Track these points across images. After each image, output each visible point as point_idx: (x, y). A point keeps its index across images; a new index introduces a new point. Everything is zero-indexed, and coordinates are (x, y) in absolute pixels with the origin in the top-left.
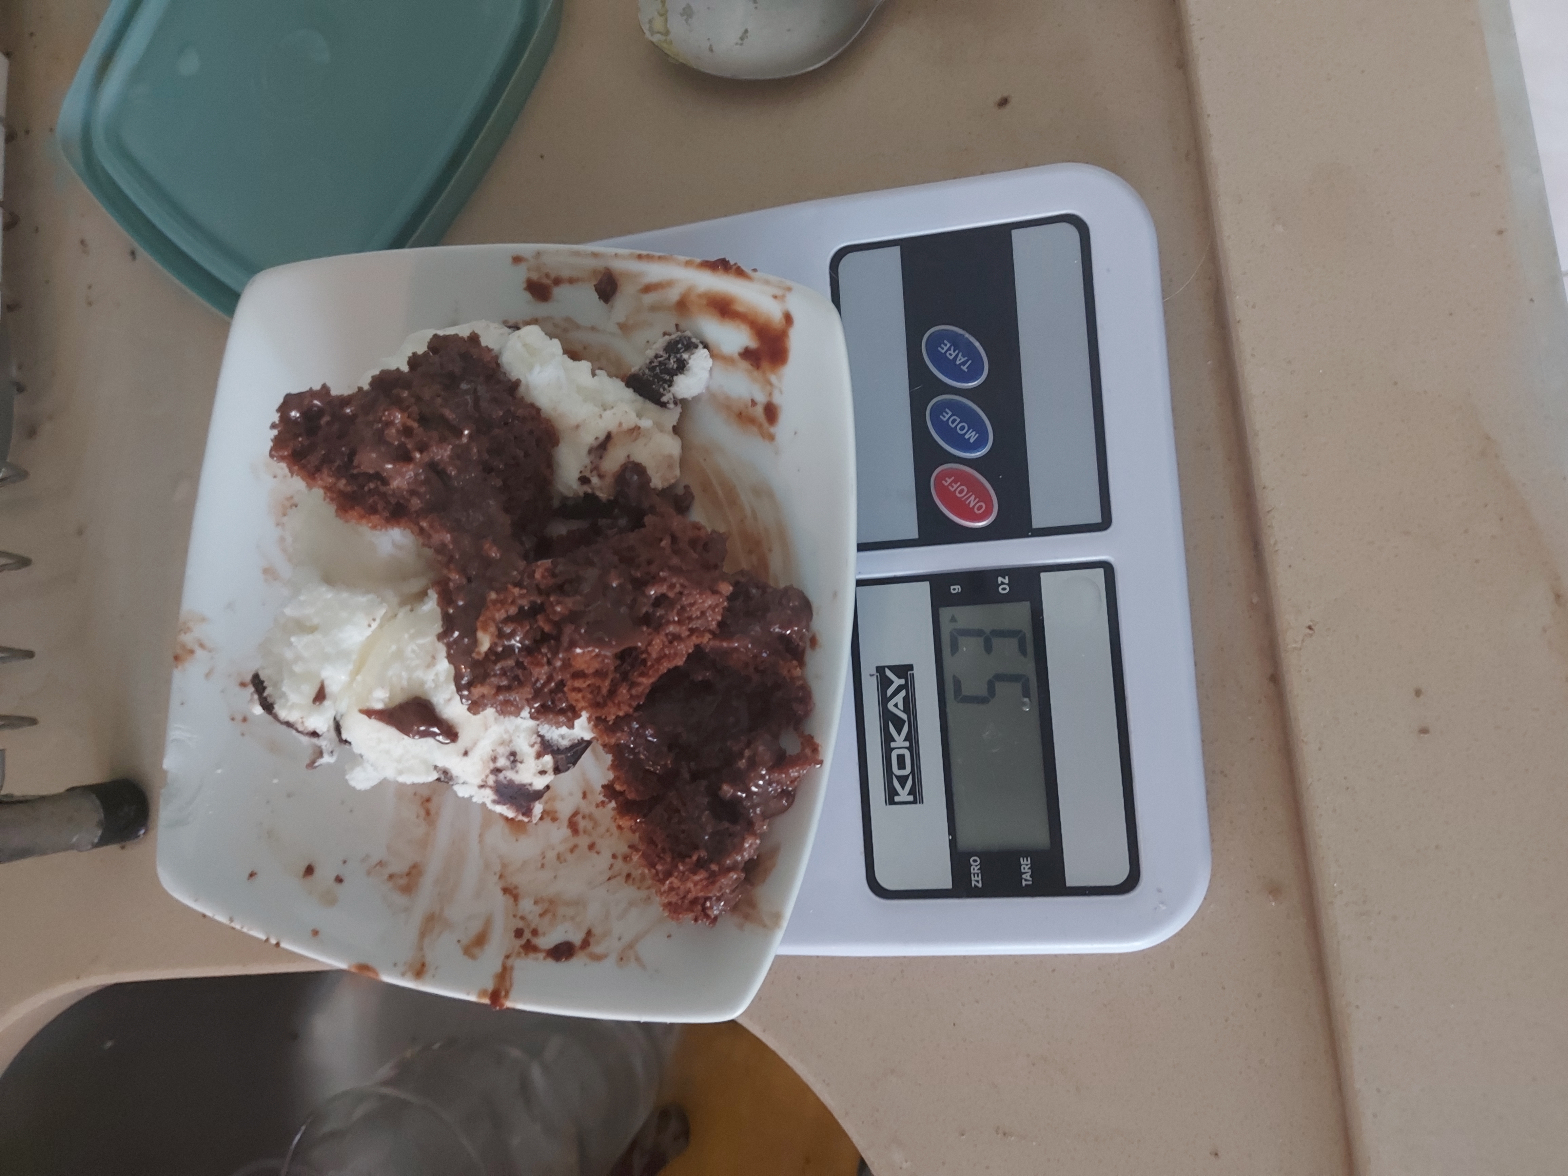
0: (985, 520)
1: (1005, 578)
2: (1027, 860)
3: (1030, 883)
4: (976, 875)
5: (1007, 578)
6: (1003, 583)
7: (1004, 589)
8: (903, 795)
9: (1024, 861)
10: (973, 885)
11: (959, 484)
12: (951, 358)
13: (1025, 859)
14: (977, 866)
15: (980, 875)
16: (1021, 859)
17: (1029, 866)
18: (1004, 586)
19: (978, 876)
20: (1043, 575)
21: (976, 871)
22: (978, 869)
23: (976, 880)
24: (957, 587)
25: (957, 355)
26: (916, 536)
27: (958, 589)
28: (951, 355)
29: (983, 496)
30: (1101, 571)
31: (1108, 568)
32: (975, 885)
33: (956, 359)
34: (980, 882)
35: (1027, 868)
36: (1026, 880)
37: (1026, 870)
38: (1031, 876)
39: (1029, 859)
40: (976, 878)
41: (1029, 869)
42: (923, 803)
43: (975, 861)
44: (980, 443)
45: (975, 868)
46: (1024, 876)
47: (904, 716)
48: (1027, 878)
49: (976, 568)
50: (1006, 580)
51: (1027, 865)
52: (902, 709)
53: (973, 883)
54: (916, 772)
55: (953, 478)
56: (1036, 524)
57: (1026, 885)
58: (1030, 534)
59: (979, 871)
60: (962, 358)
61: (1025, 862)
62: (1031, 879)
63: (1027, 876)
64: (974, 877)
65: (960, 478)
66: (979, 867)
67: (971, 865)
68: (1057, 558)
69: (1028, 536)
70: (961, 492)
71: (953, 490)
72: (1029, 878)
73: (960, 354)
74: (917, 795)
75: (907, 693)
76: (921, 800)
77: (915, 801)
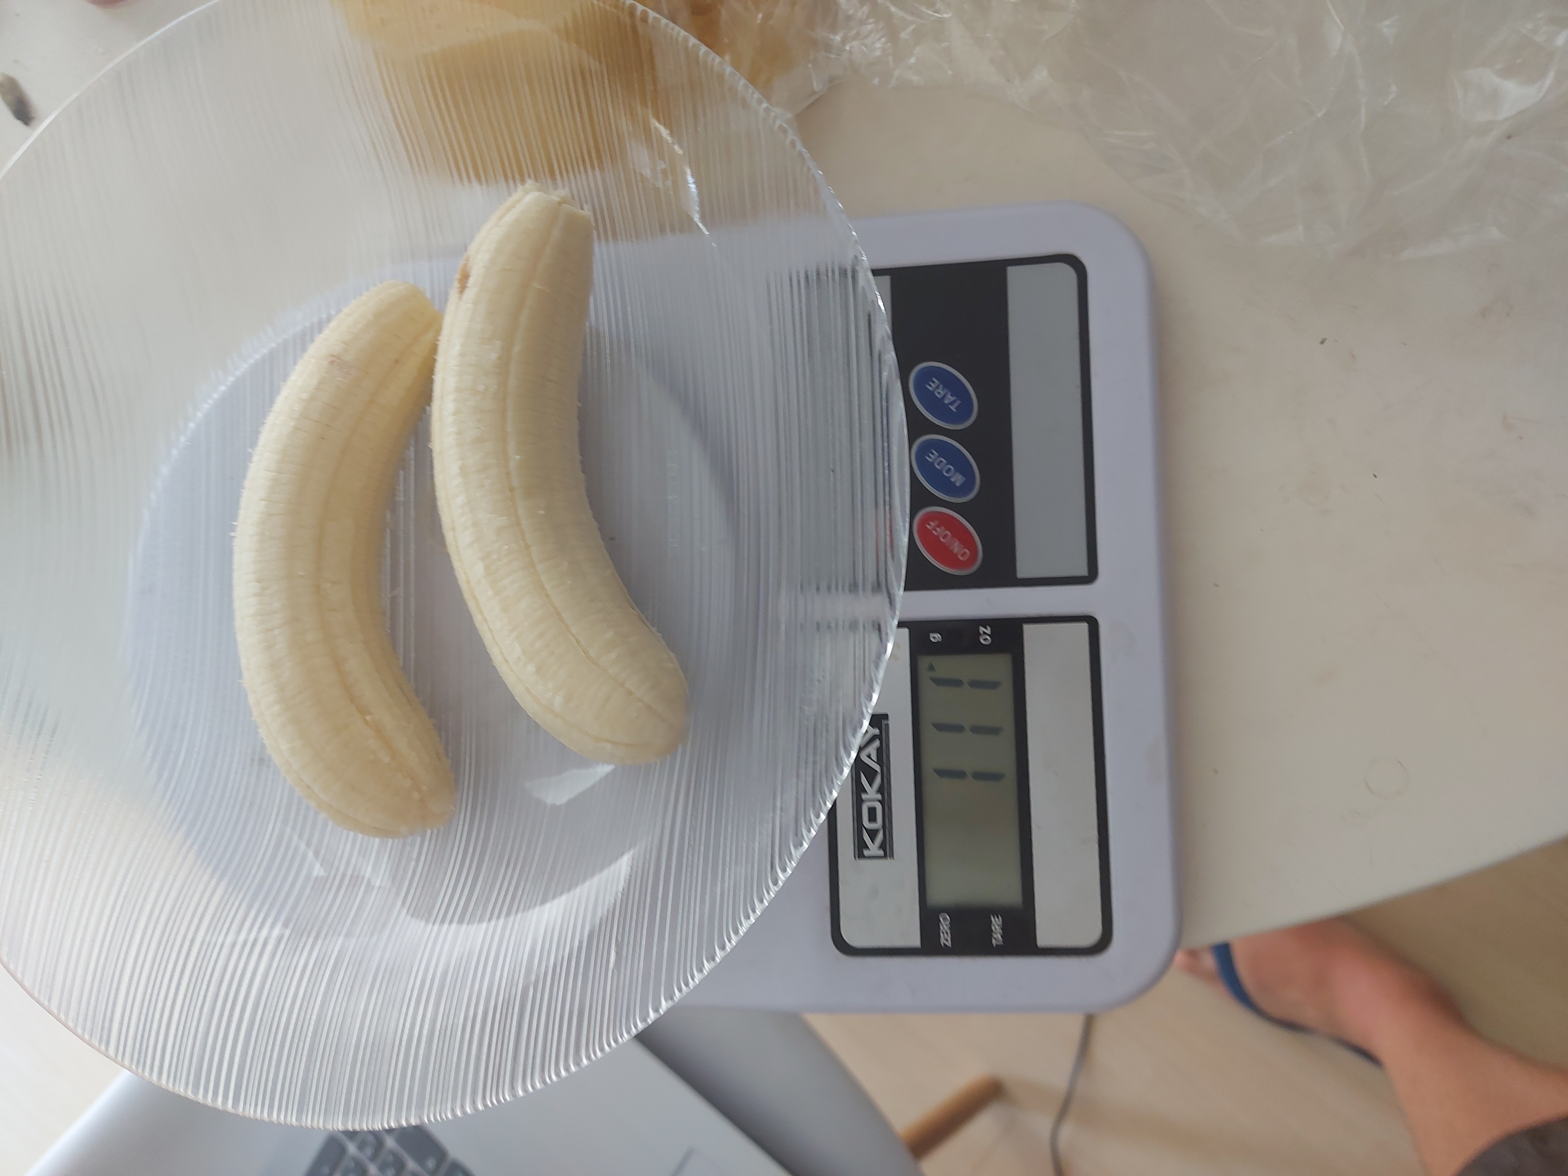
0: (969, 568)
1: (986, 629)
2: (998, 919)
5: (989, 628)
6: (984, 633)
7: (985, 640)
8: (873, 848)
10: (942, 944)
11: (943, 528)
12: (940, 397)
14: (946, 924)
15: (949, 934)
16: (992, 918)
17: (1000, 925)
18: (985, 636)
20: (1026, 627)
21: (945, 929)
22: (948, 927)
23: (946, 939)
24: (937, 635)
25: (946, 394)
27: (939, 637)
28: (939, 393)
30: (1084, 627)
31: (1092, 622)
33: (945, 398)
34: (949, 941)
35: (997, 926)
36: (996, 939)
37: (997, 929)
38: (1001, 936)
40: (945, 936)
41: (1000, 928)
42: (893, 858)
43: (945, 919)
44: (966, 488)
46: (994, 935)
47: (877, 768)
49: (958, 616)
50: (988, 631)
52: (875, 759)
53: (942, 941)
54: (888, 826)
55: (937, 522)
56: (1022, 572)
57: (996, 944)
58: (1014, 583)
59: (949, 930)
60: (951, 397)
61: (996, 921)
62: (1001, 939)
63: (997, 935)
65: (945, 521)
67: (941, 923)
69: (1012, 586)
70: (945, 537)
71: (936, 534)
73: (949, 393)
74: (887, 850)
75: (881, 743)
76: (892, 856)
77: (885, 856)
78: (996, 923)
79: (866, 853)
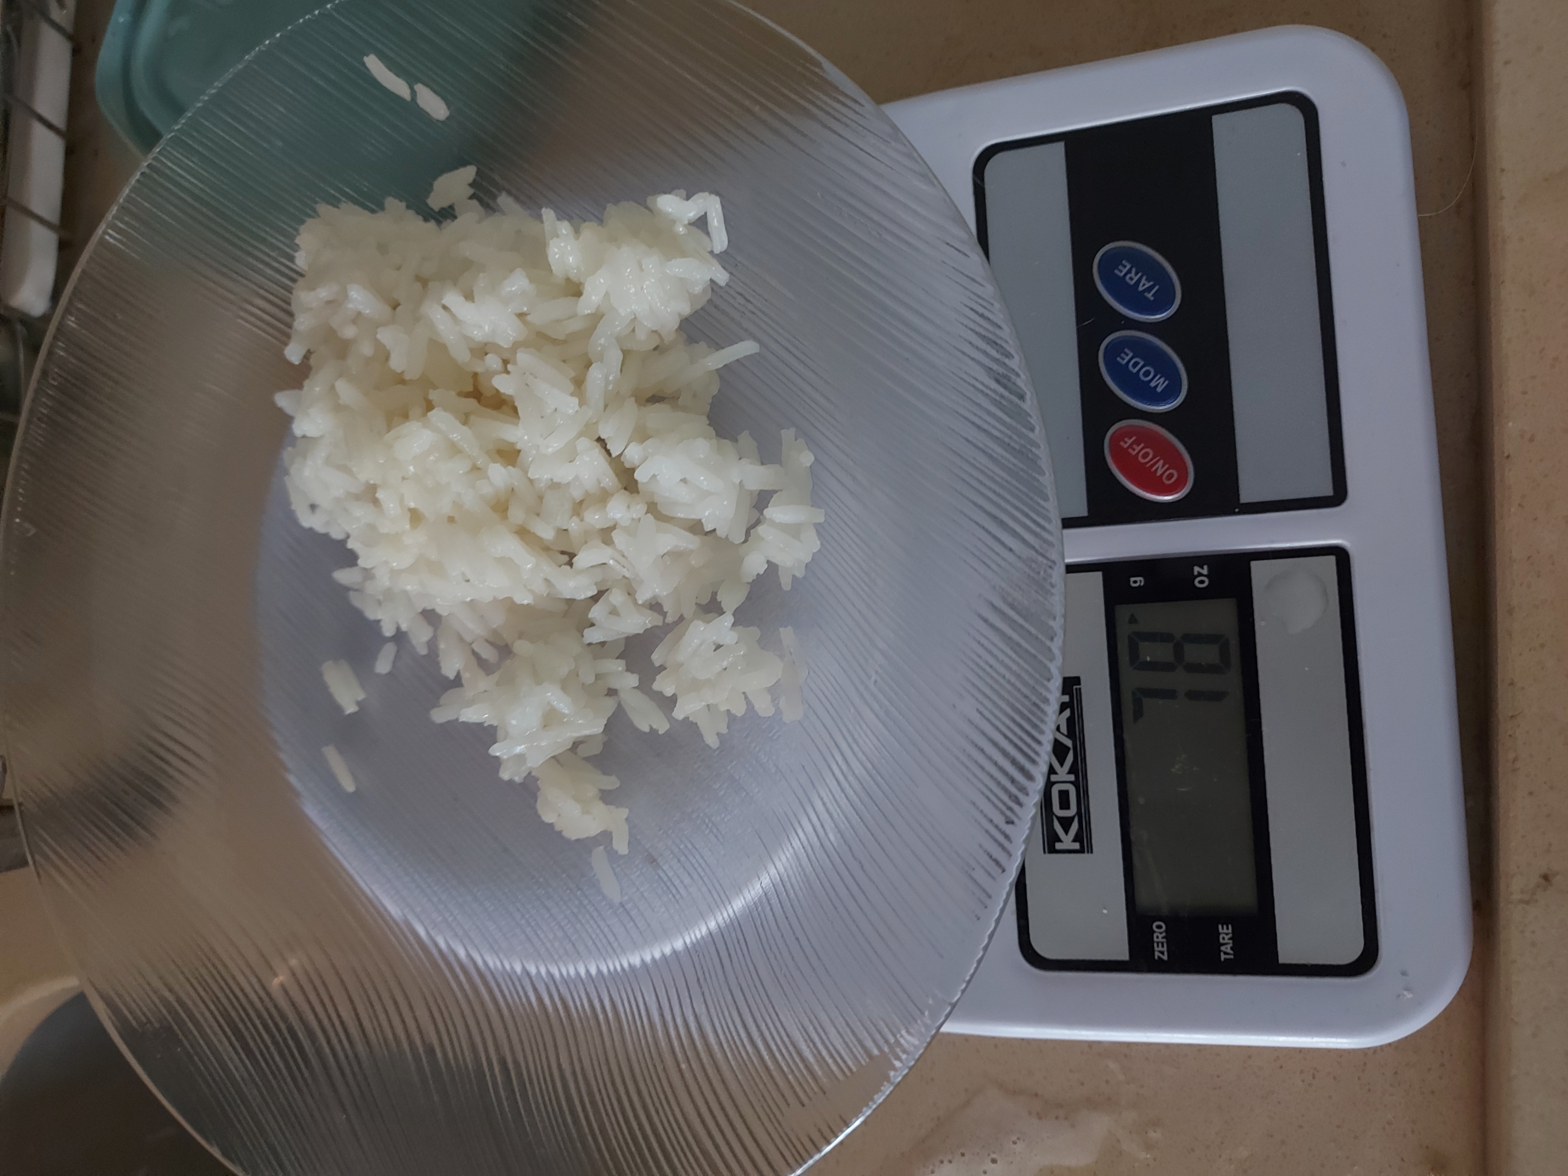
0: (1177, 493)
1: (1203, 568)
2: (1228, 929)
3: (1232, 957)
4: (1160, 945)
5: (1205, 567)
6: (1200, 574)
7: (1202, 582)
8: (1067, 841)
9: (1223, 929)
10: (1156, 957)
11: (1142, 445)
12: (1132, 283)
13: (1225, 927)
14: (1161, 933)
15: (1165, 945)
16: (1220, 927)
17: (1230, 936)
18: (1202, 577)
19: (1163, 946)
20: (1254, 564)
21: (1160, 939)
22: (1163, 938)
23: (1161, 951)
24: (1138, 579)
25: (1139, 280)
26: (1085, 513)
27: (1141, 581)
28: (1131, 279)
29: (1175, 461)
30: (1332, 560)
31: (1341, 555)
32: (1159, 957)
33: (1138, 286)
34: (1166, 953)
35: (1226, 937)
36: (1225, 953)
37: (1226, 941)
38: (1232, 948)
39: (1230, 927)
40: (1160, 948)
41: (1229, 939)
42: (1092, 852)
43: (1159, 927)
44: (1170, 393)
45: (1159, 936)
46: (1223, 948)
47: (1068, 743)
48: (1227, 949)
49: (1164, 554)
50: (1205, 571)
51: (1227, 934)
52: (1065, 732)
53: (1157, 954)
54: (1084, 815)
55: (1134, 438)
56: (1246, 497)
57: (1225, 959)
58: (1237, 510)
59: (1164, 940)
60: (1146, 283)
61: (1225, 931)
62: (1231, 952)
63: (1227, 948)
64: (1158, 946)
65: (1144, 438)
66: (1164, 934)
67: (1154, 932)
68: (1273, 542)
69: (1234, 513)
70: (1146, 455)
71: (1134, 453)
72: (1229, 951)
73: (1144, 278)
74: (1084, 843)
75: (1072, 712)
76: (1090, 850)
77: (1081, 851)
78: (1225, 933)
79: (1058, 846)
